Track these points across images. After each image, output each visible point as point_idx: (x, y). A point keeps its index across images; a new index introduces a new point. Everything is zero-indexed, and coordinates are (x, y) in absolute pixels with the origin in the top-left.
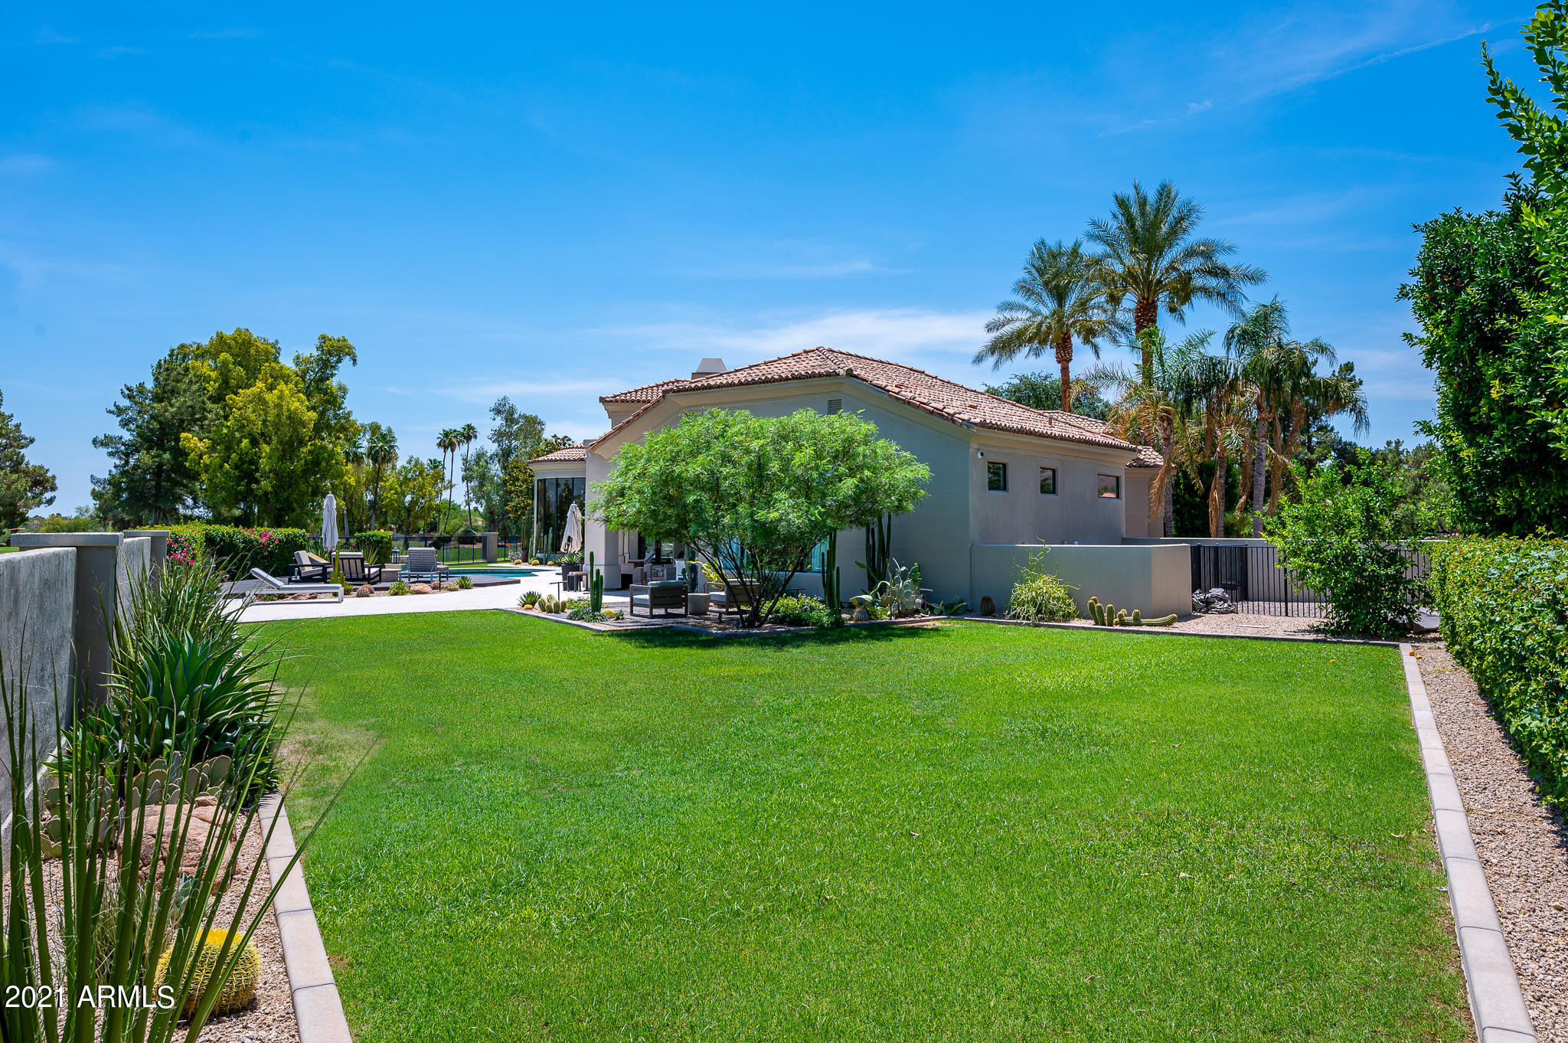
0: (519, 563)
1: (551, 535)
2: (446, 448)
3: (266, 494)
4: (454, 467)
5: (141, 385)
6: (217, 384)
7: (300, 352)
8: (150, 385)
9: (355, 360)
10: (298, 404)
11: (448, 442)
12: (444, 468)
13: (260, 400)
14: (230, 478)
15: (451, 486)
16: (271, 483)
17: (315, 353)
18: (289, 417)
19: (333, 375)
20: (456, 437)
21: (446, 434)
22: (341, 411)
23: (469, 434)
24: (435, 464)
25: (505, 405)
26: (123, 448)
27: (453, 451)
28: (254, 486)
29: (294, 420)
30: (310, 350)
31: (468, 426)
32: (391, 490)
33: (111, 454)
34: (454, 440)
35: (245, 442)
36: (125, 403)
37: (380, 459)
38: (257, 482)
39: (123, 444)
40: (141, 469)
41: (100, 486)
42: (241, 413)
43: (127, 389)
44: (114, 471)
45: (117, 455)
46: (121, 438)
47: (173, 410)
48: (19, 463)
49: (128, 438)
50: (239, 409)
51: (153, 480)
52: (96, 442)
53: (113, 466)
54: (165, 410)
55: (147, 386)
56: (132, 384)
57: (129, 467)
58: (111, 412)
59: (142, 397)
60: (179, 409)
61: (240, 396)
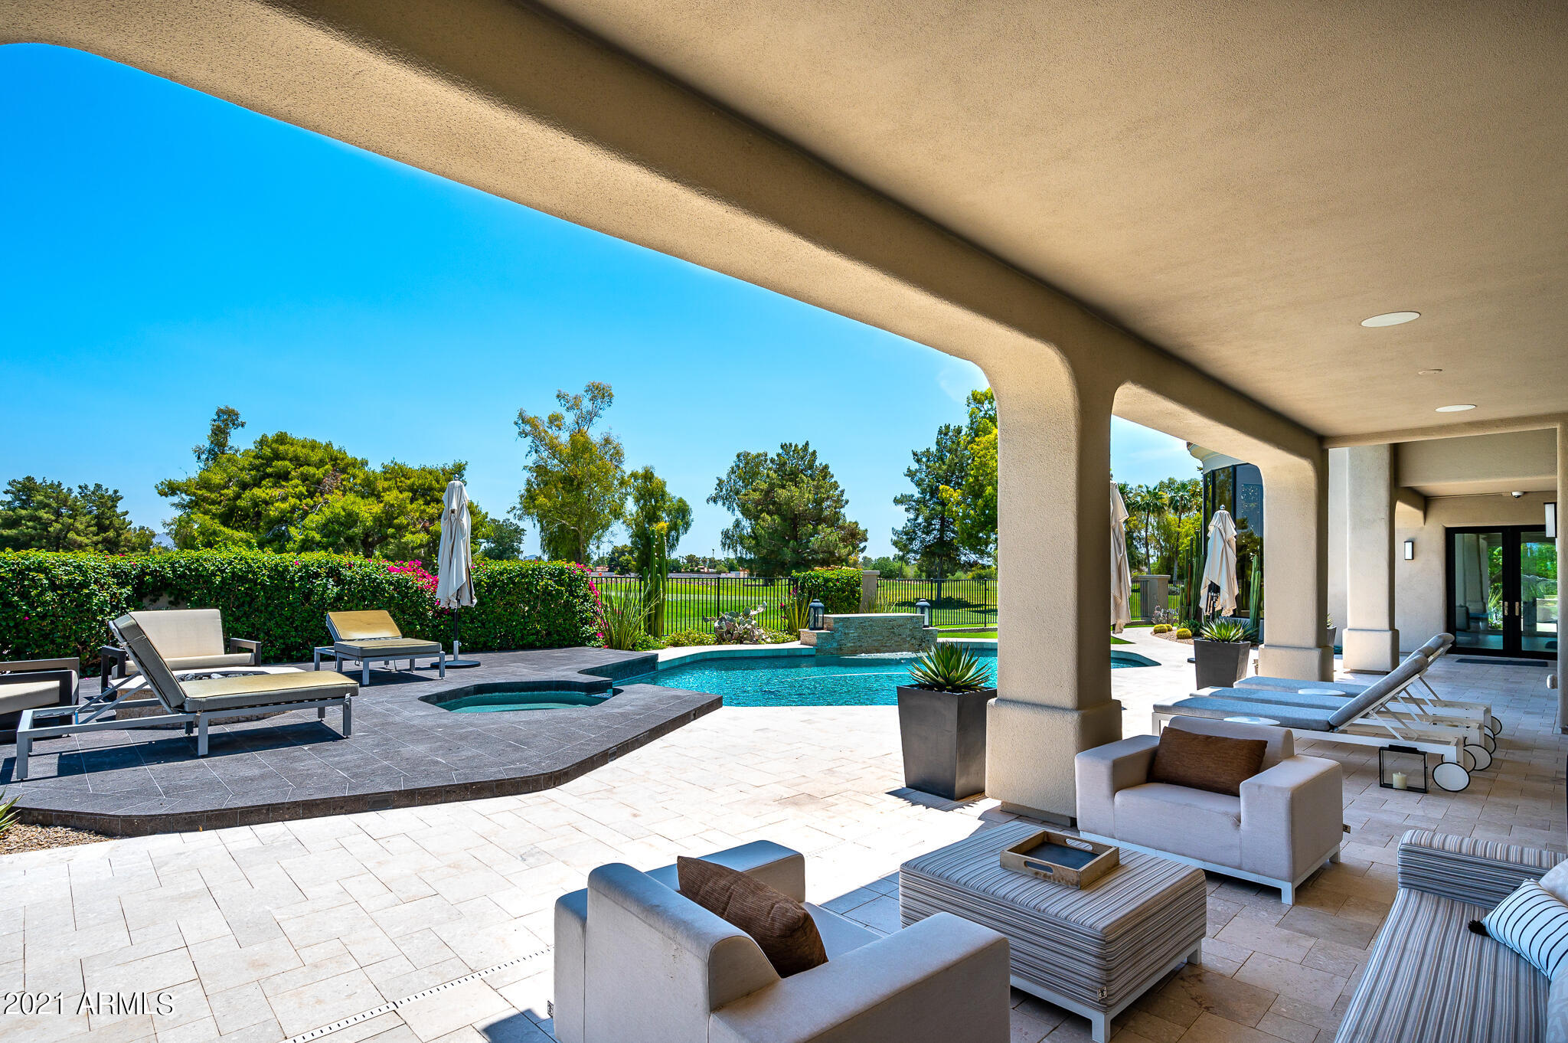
0: (1162, 631)
5: (928, 450)
6: (969, 438)
8: (934, 449)
26: (914, 503)
33: (907, 510)
36: (915, 466)
39: (914, 501)
40: (926, 520)
41: (898, 537)
42: (981, 461)
43: (915, 454)
44: (909, 524)
45: (911, 511)
46: (913, 496)
47: (945, 467)
48: (838, 519)
49: (917, 496)
50: (980, 457)
51: (938, 530)
52: (897, 501)
53: (908, 520)
54: (940, 468)
55: (931, 450)
56: (920, 450)
57: (920, 520)
58: (906, 475)
59: (928, 460)
60: (950, 466)
61: (977, 445)
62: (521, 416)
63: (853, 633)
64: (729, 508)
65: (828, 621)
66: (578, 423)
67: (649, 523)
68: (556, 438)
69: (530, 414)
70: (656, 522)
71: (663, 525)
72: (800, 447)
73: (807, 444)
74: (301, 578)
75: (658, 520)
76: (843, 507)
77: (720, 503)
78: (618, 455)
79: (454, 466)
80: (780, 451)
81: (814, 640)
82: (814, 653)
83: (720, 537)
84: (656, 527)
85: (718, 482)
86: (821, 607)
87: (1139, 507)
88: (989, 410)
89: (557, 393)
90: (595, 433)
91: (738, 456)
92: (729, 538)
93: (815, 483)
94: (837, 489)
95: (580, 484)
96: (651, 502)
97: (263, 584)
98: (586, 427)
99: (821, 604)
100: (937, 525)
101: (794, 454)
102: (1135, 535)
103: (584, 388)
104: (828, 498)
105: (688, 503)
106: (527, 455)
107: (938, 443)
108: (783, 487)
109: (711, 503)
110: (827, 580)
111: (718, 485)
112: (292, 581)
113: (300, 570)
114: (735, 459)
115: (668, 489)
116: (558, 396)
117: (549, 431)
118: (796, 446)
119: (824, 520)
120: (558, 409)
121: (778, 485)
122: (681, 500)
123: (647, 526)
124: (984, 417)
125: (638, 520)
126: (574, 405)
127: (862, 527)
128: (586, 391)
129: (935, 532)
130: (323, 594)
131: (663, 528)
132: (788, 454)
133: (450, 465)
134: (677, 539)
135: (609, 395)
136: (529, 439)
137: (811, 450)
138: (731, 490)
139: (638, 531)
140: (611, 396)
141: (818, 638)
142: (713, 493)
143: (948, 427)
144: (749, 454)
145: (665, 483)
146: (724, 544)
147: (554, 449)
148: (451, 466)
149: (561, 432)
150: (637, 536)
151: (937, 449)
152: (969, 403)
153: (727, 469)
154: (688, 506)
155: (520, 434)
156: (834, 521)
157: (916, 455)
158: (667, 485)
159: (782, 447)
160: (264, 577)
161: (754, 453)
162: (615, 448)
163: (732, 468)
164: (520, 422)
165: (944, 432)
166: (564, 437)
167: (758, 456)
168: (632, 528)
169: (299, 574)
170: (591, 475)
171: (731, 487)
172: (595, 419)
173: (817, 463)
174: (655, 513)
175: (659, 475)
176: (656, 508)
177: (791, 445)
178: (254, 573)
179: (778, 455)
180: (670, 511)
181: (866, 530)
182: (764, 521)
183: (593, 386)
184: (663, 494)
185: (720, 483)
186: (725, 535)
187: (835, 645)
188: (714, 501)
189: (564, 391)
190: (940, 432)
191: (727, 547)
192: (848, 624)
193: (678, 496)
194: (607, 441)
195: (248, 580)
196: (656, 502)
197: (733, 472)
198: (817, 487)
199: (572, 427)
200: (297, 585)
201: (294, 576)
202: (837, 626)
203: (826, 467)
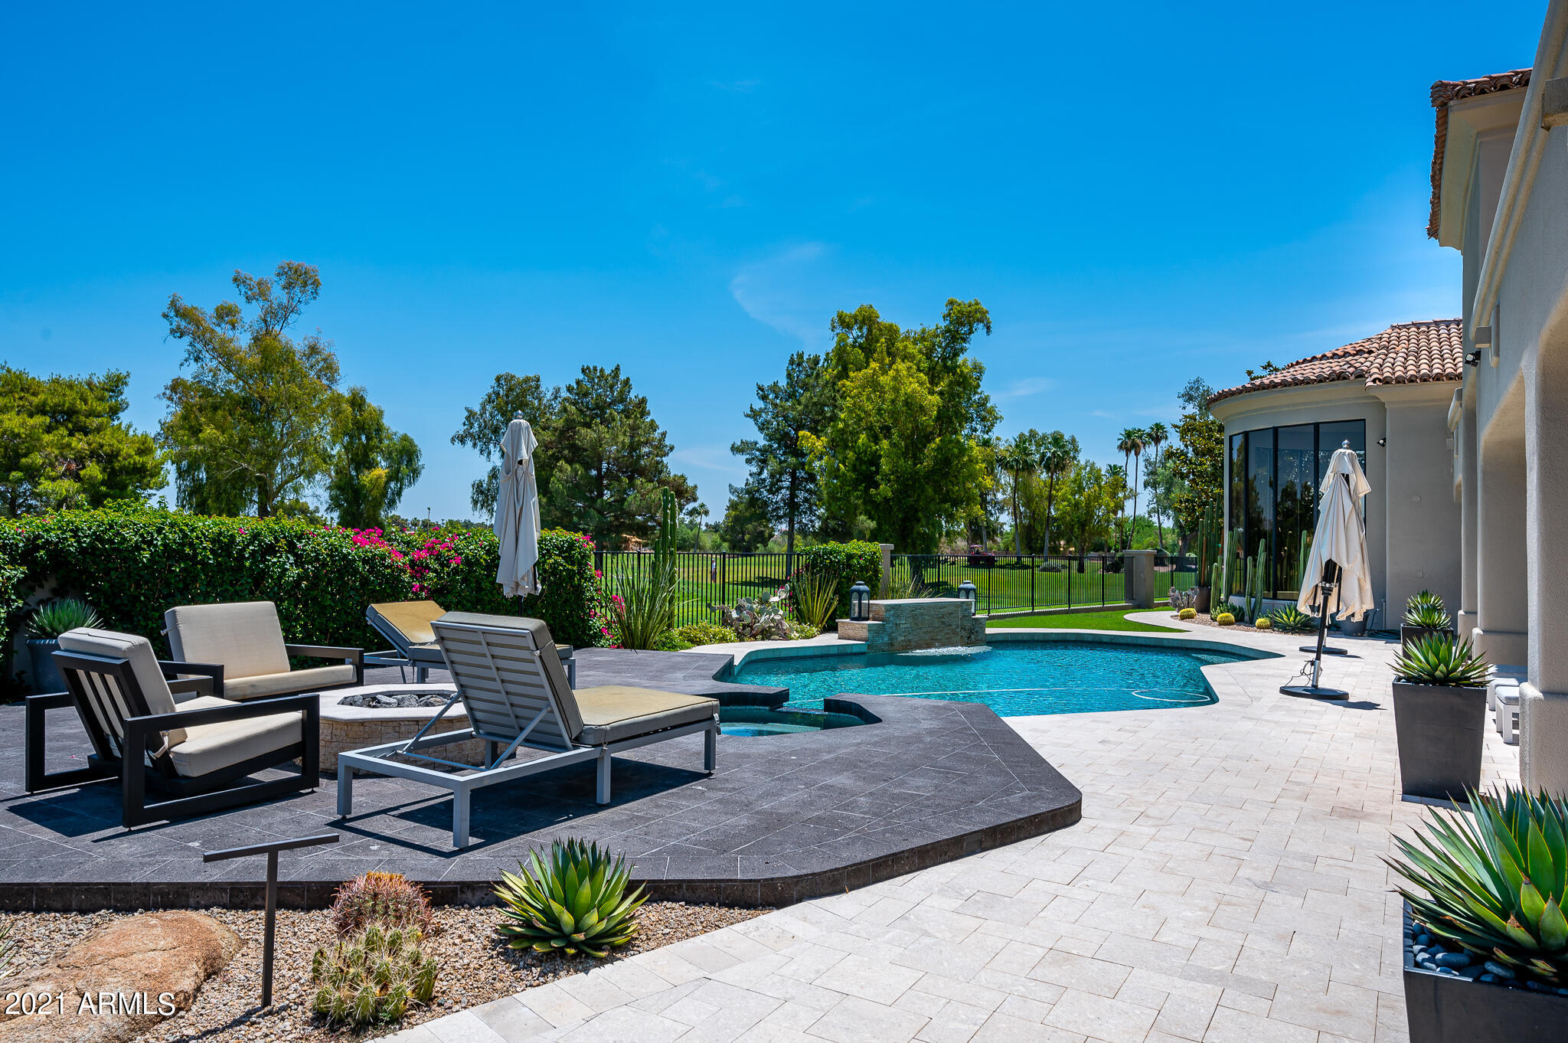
0: (1190, 617)
1: (1262, 557)
2: (1128, 451)
3: (886, 500)
4: (1135, 472)
5: (776, 384)
6: (835, 372)
7: (926, 325)
8: (783, 383)
9: (988, 328)
10: (914, 385)
11: (1131, 444)
12: (1126, 474)
13: (873, 384)
14: (846, 481)
15: (1134, 495)
16: (891, 487)
17: (943, 324)
18: (906, 403)
19: (963, 350)
20: (1140, 437)
21: (1129, 435)
22: (977, 397)
23: (1157, 435)
24: (1114, 470)
25: (1198, 388)
26: (758, 453)
27: (1137, 454)
28: (872, 491)
29: (911, 404)
30: (935, 321)
31: (1157, 425)
32: (1063, 500)
33: (748, 461)
34: (1138, 441)
35: (863, 438)
36: (759, 404)
37: (1052, 466)
38: (877, 486)
39: (758, 450)
40: (772, 476)
41: (738, 496)
42: (855, 402)
43: (760, 388)
44: (751, 480)
45: (754, 462)
46: (756, 443)
47: (800, 408)
48: (660, 472)
49: (762, 443)
50: (852, 398)
51: (787, 488)
52: (735, 449)
53: (750, 475)
54: (793, 408)
55: (780, 385)
56: (767, 384)
57: (765, 475)
58: (748, 416)
59: (777, 397)
60: (806, 406)
61: (852, 382)
62: (173, 304)
63: (904, 623)
64: (482, 452)
65: (874, 608)
66: (265, 321)
67: (357, 469)
68: (231, 341)
69: (186, 302)
70: (369, 468)
71: (381, 471)
72: (607, 372)
73: (618, 368)
74: (253, 554)
75: (372, 465)
76: (666, 454)
77: (469, 443)
78: (329, 369)
79: (108, 377)
80: (581, 377)
81: (865, 633)
82: (865, 649)
83: (469, 492)
84: (367, 477)
85: (467, 414)
86: (867, 592)
87: (1006, 465)
88: (858, 337)
89: (233, 275)
90: (294, 336)
91: (498, 379)
92: (482, 492)
93: (631, 421)
94: (655, 431)
95: (271, 411)
96: (360, 439)
97: (204, 563)
98: (277, 328)
99: (866, 588)
100: (786, 483)
101: (600, 381)
102: (989, 498)
103: (276, 270)
104: (646, 443)
105: (416, 442)
106: (182, 365)
107: (789, 376)
108: (588, 425)
109: (457, 444)
110: (850, 557)
111: (467, 418)
112: (241, 557)
113: (251, 543)
114: (493, 383)
115: (386, 422)
116: (235, 280)
117: (218, 329)
118: (602, 370)
119: (642, 472)
120: (234, 297)
121: (579, 422)
122: (405, 438)
123: (354, 473)
124: (853, 346)
125: (340, 465)
126: (259, 292)
127: (690, 483)
128: (278, 275)
129: (783, 491)
130: (280, 578)
131: (379, 477)
132: (591, 381)
133: (100, 377)
134: (399, 494)
135: (313, 283)
136: (187, 339)
137: (622, 377)
138: (485, 426)
139: (340, 480)
140: (316, 284)
141: (869, 631)
142: (461, 429)
143: (801, 356)
144: (513, 377)
145: (381, 412)
146: (475, 502)
147: (228, 357)
148: (102, 378)
149: (237, 332)
150: (339, 488)
151: (788, 383)
152: (834, 327)
153: (481, 397)
154: (416, 446)
155: (173, 332)
156: (655, 473)
157: (762, 390)
158: (386, 415)
159: (583, 371)
160: (206, 552)
161: (520, 375)
162: (325, 360)
163: (489, 396)
164: (172, 314)
165: (797, 361)
166: (243, 340)
167: (527, 380)
168: (330, 476)
169: (251, 548)
170: (291, 398)
171: (485, 422)
172: (292, 317)
173: (632, 395)
174: (366, 455)
175: (373, 401)
176: (367, 449)
177: (595, 369)
178: (191, 545)
179: (578, 382)
180: (390, 453)
181: (696, 487)
182: (561, 471)
183: (290, 269)
184: (379, 429)
185: (471, 415)
186: (478, 487)
187: (886, 639)
188: (461, 441)
189: (244, 273)
190: (792, 362)
191: (479, 505)
192: (899, 612)
193: (401, 433)
194: (313, 350)
195: (185, 558)
196: (368, 439)
197: (490, 401)
198: (634, 428)
199: (256, 327)
200: (247, 564)
201: (244, 549)
202: (887, 615)
203: (643, 401)
